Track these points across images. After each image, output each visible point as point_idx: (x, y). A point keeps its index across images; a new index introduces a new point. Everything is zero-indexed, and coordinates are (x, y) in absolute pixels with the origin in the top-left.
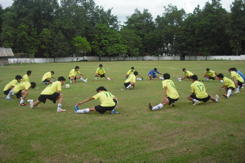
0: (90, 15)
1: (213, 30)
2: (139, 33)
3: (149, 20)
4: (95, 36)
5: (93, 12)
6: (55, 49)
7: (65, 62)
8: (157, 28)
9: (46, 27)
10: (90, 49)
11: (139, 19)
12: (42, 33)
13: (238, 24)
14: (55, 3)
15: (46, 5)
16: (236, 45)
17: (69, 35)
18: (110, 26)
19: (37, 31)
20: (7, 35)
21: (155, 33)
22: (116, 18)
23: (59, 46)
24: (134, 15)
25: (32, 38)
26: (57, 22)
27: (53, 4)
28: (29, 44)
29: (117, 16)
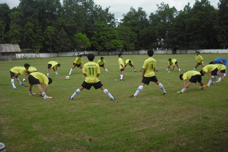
0: (89, 14)
1: (202, 26)
2: (135, 29)
3: (143, 17)
4: (94, 33)
5: (92, 10)
6: (58, 45)
7: (67, 57)
8: (151, 25)
9: (50, 24)
10: (90, 45)
11: (134, 16)
12: (46, 31)
13: (225, 20)
14: (58, 3)
15: (49, 5)
16: (224, 39)
17: (71, 32)
18: (108, 23)
19: (42, 29)
20: (15, 33)
21: (149, 29)
22: (113, 16)
23: (62, 42)
24: (130, 13)
25: (37, 35)
26: (60, 20)
27: (56, 4)
28: (35, 40)
29: (114, 14)
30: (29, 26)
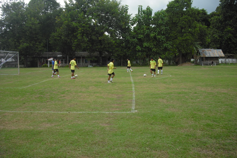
30: (229, 30)
